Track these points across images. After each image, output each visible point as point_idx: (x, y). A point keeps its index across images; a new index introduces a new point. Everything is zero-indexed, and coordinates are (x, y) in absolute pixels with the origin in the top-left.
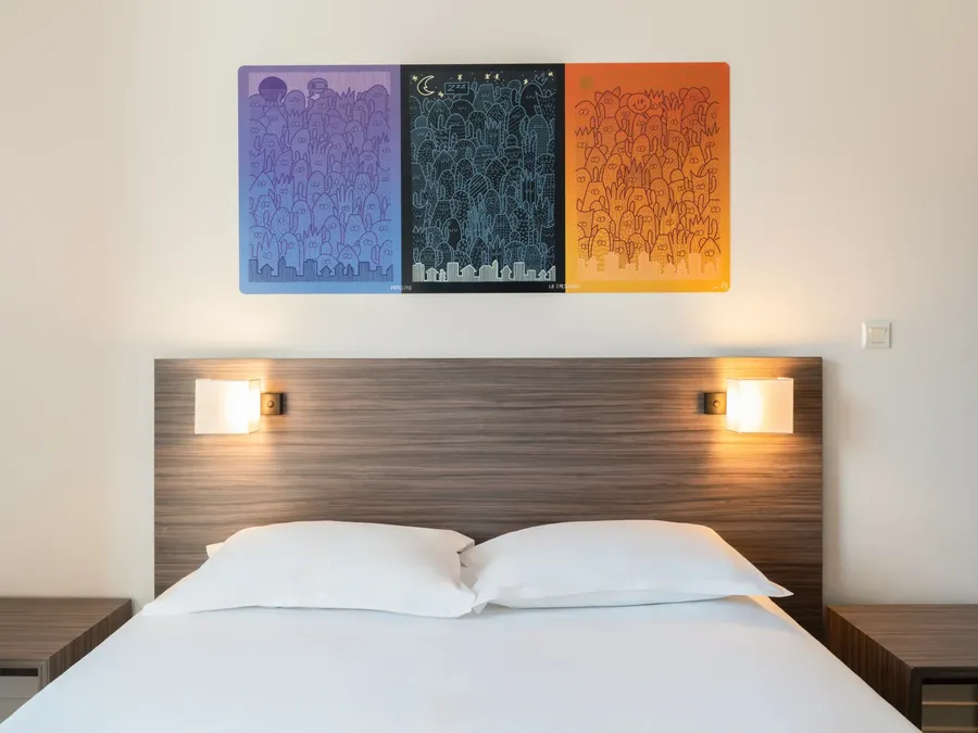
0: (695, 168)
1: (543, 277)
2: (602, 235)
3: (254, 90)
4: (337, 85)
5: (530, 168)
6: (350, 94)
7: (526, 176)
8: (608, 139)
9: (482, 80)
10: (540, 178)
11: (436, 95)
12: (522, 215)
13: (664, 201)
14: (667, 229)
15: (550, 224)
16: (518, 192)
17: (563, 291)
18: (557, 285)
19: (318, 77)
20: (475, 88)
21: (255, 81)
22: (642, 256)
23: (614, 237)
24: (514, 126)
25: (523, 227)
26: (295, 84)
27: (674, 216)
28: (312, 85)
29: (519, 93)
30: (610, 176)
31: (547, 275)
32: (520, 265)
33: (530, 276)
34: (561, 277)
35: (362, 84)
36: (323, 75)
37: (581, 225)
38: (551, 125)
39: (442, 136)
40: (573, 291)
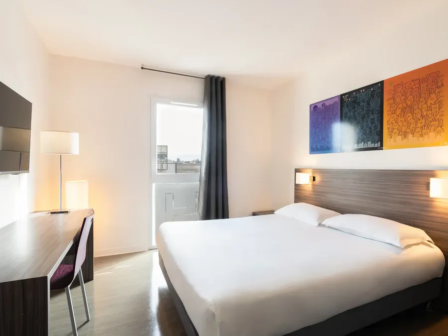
0: (433, 102)
1: (376, 145)
2: (396, 131)
3: (312, 109)
4: (327, 104)
5: (373, 114)
6: (330, 105)
7: (372, 117)
8: (398, 100)
9: (360, 92)
10: (376, 116)
11: (348, 100)
12: (370, 128)
13: (419, 116)
14: (419, 125)
15: (379, 129)
16: (369, 122)
17: (382, 149)
18: (381, 148)
19: (323, 103)
20: (358, 95)
21: (312, 107)
22: (410, 136)
23: (400, 131)
24: (368, 104)
25: (370, 132)
26: (319, 106)
27: (423, 121)
28: (322, 105)
29: (370, 93)
30: (398, 112)
31: (378, 145)
32: (369, 143)
33: (372, 145)
34: (382, 145)
35: (331, 102)
36: (324, 102)
37: (388, 128)
38: (379, 101)
39: (350, 110)
40: (385, 149)
